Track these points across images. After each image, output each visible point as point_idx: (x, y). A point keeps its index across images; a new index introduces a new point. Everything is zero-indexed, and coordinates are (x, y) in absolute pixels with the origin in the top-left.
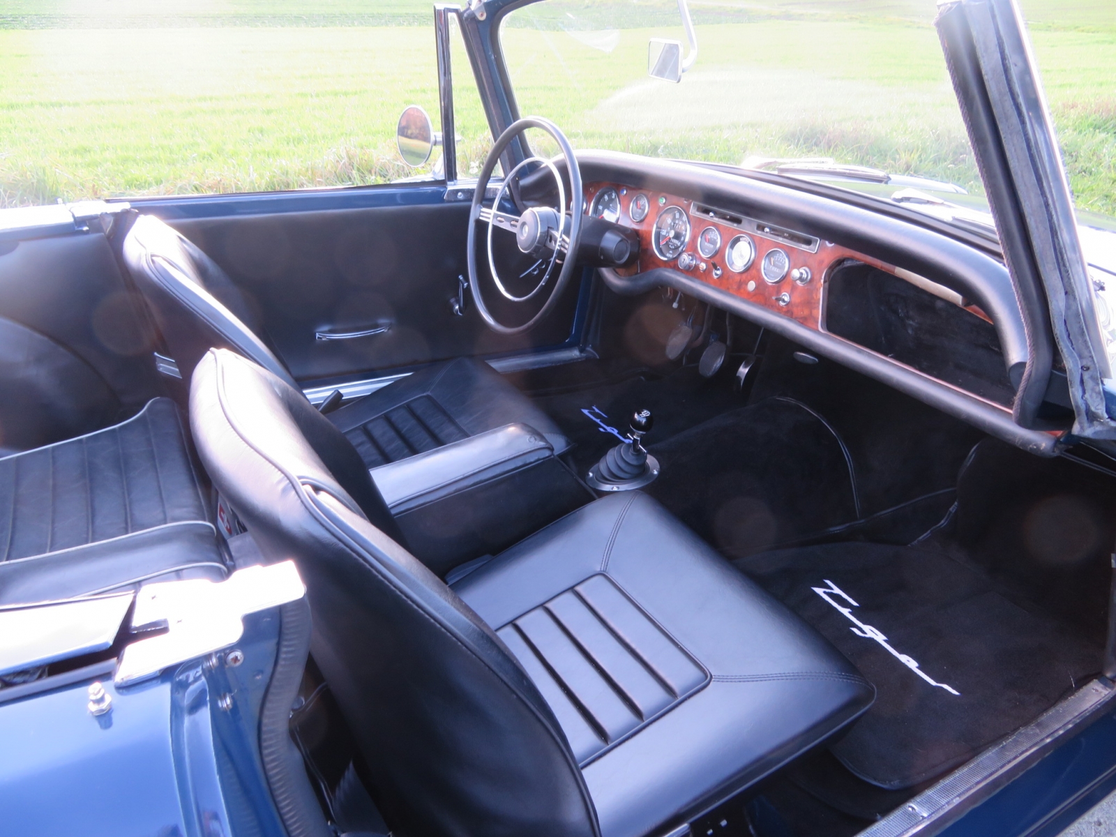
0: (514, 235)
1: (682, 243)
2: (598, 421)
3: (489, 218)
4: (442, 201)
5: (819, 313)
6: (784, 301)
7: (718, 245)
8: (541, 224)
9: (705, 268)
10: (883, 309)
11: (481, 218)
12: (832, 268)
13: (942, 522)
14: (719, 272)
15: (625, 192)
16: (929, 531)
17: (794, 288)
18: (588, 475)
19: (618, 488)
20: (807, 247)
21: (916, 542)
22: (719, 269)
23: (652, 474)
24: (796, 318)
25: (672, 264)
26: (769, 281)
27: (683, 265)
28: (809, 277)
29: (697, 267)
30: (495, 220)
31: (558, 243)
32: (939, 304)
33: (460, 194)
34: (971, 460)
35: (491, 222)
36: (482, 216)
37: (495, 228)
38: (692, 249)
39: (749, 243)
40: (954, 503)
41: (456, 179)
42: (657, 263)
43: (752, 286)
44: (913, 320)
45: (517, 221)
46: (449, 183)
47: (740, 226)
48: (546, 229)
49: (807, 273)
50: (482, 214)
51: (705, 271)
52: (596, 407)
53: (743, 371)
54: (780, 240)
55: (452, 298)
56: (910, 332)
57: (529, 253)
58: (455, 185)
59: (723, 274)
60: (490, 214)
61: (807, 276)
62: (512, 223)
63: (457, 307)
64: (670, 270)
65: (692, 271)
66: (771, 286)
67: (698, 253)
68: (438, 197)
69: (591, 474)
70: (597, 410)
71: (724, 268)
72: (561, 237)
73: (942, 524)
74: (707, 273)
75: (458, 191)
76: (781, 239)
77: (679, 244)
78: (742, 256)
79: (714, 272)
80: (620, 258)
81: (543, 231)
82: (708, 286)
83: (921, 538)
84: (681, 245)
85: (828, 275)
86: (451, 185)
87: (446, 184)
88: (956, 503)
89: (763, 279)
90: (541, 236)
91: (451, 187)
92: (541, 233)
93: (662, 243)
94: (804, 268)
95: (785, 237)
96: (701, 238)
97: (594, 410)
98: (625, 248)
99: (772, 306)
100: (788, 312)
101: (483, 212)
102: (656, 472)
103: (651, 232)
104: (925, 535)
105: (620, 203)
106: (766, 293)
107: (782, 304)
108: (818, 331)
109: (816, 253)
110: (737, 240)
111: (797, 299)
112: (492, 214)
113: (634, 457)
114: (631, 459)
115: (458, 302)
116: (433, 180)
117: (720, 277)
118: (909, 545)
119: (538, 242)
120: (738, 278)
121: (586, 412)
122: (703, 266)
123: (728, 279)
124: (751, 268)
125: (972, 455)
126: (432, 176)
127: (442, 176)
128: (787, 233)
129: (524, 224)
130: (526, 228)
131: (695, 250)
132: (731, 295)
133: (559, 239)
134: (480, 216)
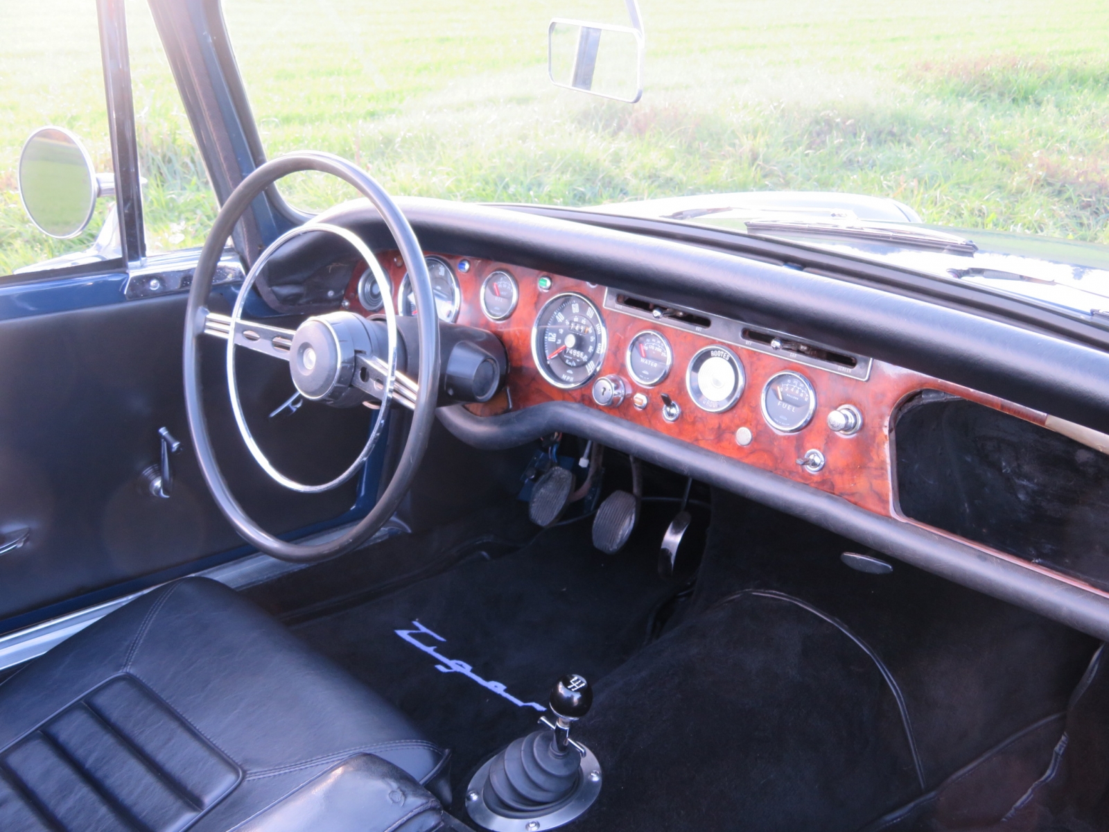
0: (284, 366)
1: (593, 356)
2: (430, 650)
3: (227, 332)
4: (121, 298)
5: (888, 485)
6: (814, 464)
7: (669, 362)
8: (341, 346)
9: (645, 402)
10: (969, 459)
11: (207, 332)
12: (900, 407)
13: (1048, 772)
14: (675, 411)
15: (467, 266)
16: (1030, 791)
17: (829, 439)
18: (469, 798)
19: (538, 824)
20: (849, 370)
21: (1012, 811)
22: (674, 406)
23: (591, 783)
24: (841, 495)
25: (577, 395)
26: (780, 427)
27: (602, 398)
28: (860, 422)
29: (628, 401)
30: (239, 335)
31: (389, 386)
32: (1082, 456)
33: (153, 282)
34: (1093, 675)
35: (232, 340)
36: (210, 328)
37: (239, 350)
38: (618, 369)
39: (731, 361)
40: (1060, 738)
41: (144, 255)
42: (551, 394)
43: (744, 436)
44: (1030, 479)
45: (290, 338)
46: (130, 264)
47: (707, 330)
48: (353, 355)
49: (855, 415)
50: (209, 324)
51: (645, 408)
52: (422, 622)
53: (673, 539)
54: (793, 357)
55: (146, 466)
56: (1022, 497)
57: (322, 400)
58: (142, 266)
59: (682, 413)
60: (228, 324)
61: (856, 423)
62: (277, 340)
63: (158, 483)
64: (576, 406)
65: (620, 408)
66: (784, 437)
67: (626, 375)
68: (110, 292)
69: (474, 797)
70: (423, 629)
71: (684, 402)
72: (393, 375)
73: (1049, 776)
74: (651, 411)
75: (149, 278)
76: (794, 355)
77: (585, 358)
78: (717, 383)
79: (665, 410)
80: (483, 391)
81: (346, 358)
82: (655, 434)
83: (1018, 803)
84: (589, 360)
85: (894, 418)
86: (136, 268)
87: (126, 266)
88: (1063, 738)
89: (766, 426)
90: (343, 368)
91: (135, 270)
92: (343, 362)
93: (551, 356)
94: (846, 406)
95: (799, 351)
96: (632, 351)
97: (417, 628)
98: (491, 373)
99: (791, 472)
100: (825, 485)
101: (211, 321)
102: (596, 778)
103: (528, 336)
104: (1024, 797)
105: (458, 285)
106: (776, 450)
107: (810, 469)
108: (891, 517)
109: (867, 381)
110: (706, 355)
111: (839, 458)
112: (233, 326)
113: (559, 761)
114: (554, 765)
115: (159, 472)
116: (98, 260)
117: (680, 419)
118: (1004, 819)
119: (339, 381)
120: (714, 423)
121: (404, 634)
122: (641, 399)
123: (694, 423)
124: (742, 404)
125: (1094, 666)
126: (96, 253)
127: (115, 251)
128: (804, 345)
129: (305, 346)
130: (311, 356)
131: (621, 370)
132: (708, 453)
133: (390, 379)
134: (205, 327)
